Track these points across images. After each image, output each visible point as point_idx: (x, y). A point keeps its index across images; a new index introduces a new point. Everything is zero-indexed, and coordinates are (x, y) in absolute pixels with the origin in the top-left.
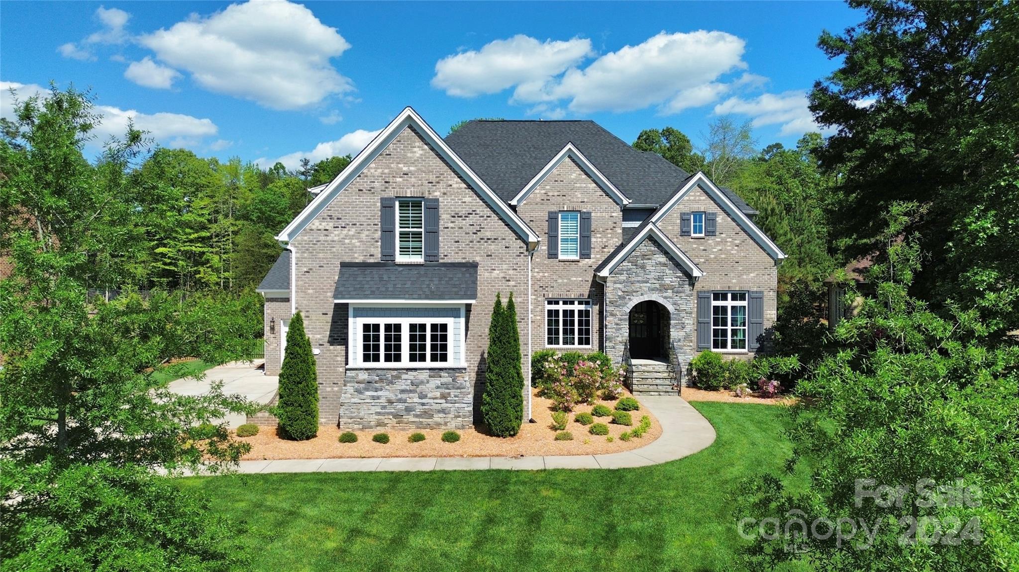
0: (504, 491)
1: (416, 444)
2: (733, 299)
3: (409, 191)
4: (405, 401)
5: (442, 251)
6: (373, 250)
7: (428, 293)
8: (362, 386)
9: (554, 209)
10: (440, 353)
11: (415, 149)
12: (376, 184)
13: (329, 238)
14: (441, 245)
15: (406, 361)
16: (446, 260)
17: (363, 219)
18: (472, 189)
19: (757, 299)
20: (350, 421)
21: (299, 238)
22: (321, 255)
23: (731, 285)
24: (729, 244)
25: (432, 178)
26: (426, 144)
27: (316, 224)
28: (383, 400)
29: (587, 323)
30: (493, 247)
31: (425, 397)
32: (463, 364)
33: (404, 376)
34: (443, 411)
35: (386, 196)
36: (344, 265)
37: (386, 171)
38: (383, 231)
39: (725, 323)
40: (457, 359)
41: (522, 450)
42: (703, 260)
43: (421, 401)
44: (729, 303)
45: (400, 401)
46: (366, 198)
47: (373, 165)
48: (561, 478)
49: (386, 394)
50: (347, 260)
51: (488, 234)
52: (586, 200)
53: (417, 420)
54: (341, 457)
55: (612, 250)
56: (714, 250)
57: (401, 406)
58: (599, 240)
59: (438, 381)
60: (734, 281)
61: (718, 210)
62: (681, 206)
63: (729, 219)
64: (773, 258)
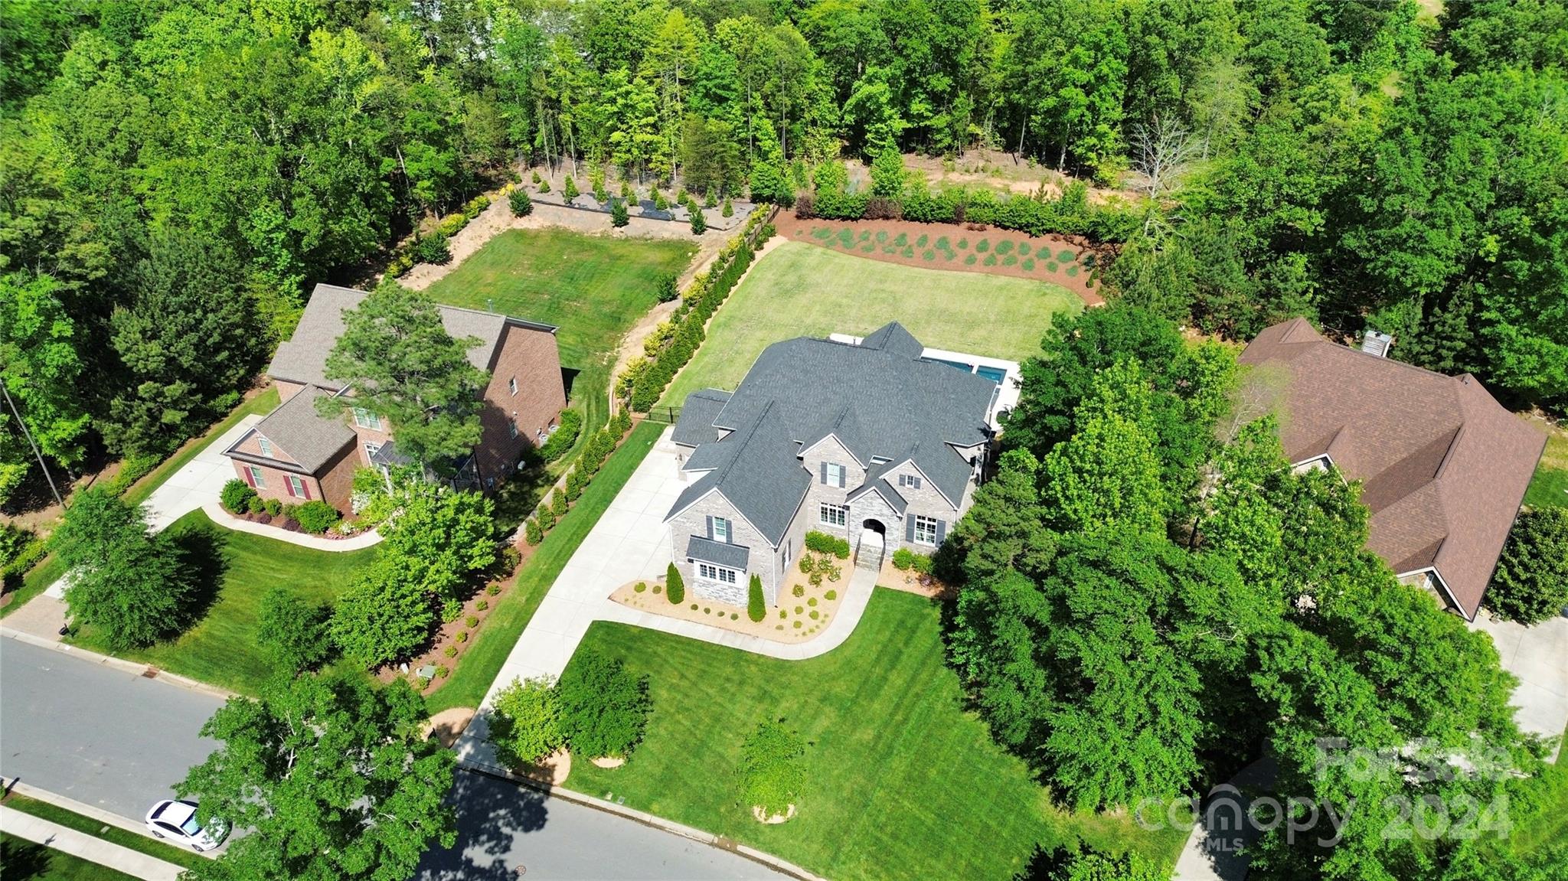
0: (738, 666)
1: (720, 618)
2: (929, 521)
3: (718, 515)
4: (718, 595)
5: (734, 539)
6: (704, 533)
7: (725, 561)
8: (701, 585)
9: (825, 461)
10: (732, 581)
11: (720, 500)
12: (704, 510)
14: (733, 537)
15: (718, 582)
16: (735, 544)
17: (699, 521)
18: (746, 521)
19: (942, 523)
20: (697, 598)
23: (928, 514)
24: (928, 496)
25: (728, 512)
26: (725, 500)
28: (709, 593)
30: (756, 543)
31: (727, 595)
32: (742, 588)
33: (717, 586)
34: (734, 600)
35: (708, 515)
36: (692, 537)
37: (708, 506)
38: (708, 527)
39: (923, 530)
40: (739, 585)
41: (759, 634)
42: (912, 500)
43: (725, 596)
44: (927, 522)
45: (716, 594)
46: (699, 514)
47: (702, 503)
48: (762, 661)
49: (711, 589)
50: (693, 535)
51: (754, 538)
52: (842, 461)
53: (724, 601)
54: (689, 622)
55: (858, 488)
56: (919, 496)
58: (851, 481)
59: (732, 591)
60: (930, 513)
61: (921, 478)
62: (900, 472)
63: (929, 485)
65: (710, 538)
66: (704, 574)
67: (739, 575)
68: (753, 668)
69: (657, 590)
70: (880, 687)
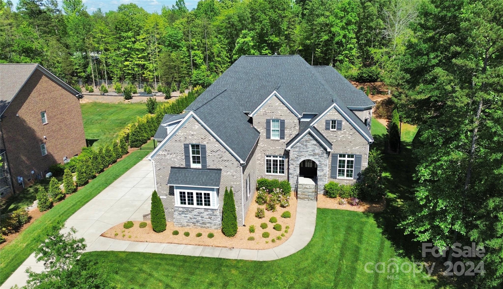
0: (219, 270)
1: (198, 238)
2: (348, 157)
3: (194, 141)
4: (196, 219)
5: (208, 164)
6: (182, 163)
7: (201, 183)
8: (181, 212)
9: (269, 118)
10: (208, 203)
11: (196, 126)
12: (182, 139)
13: (166, 158)
14: (207, 162)
15: (195, 205)
16: (209, 168)
17: (178, 151)
18: (218, 141)
19: (359, 158)
20: (177, 224)
21: (155, 157)
22: (163, 164)
23: (347, 151)
24: (347, 134)
25: (203, 137)
26: (200, 124)
27: (160, 152)
28: (188, 218)
29: (283, 165)
30: (227, 163)
31: (203, 218)
32: (216, 208)
33: (195, 210)
34: (210, 223)
35: (186, 143)
36: (172, 167)
37: (185, 134)
38: (185, 156)
39: (344, 167)
40: (214, 206)
41: (234, 245)
42: (335, 141)
43: (201, 219)
44: (346, 159)
45: (194, 218)
46: (178, 144)
47: (180, 131)
48: (241, 265)
49: (189, 216)
50: (173, 166)
51: (225, 159)
52: (282, 115)
53: (201, 225)
54: (171, 243)
55: (294, 136)
56: (340, 136)
57: (195, 220)
58: (288, 132)
59: (207, 213)
60: (349, 150)
61: (343, 119)
62: (326, 117)
63: (348, 123)
64: (367, 141)
65: (188, 167)
66: (183, 201)
67: (213, 195)
68: (234, 272)
69: (143, 225)
70: (353, 276)
